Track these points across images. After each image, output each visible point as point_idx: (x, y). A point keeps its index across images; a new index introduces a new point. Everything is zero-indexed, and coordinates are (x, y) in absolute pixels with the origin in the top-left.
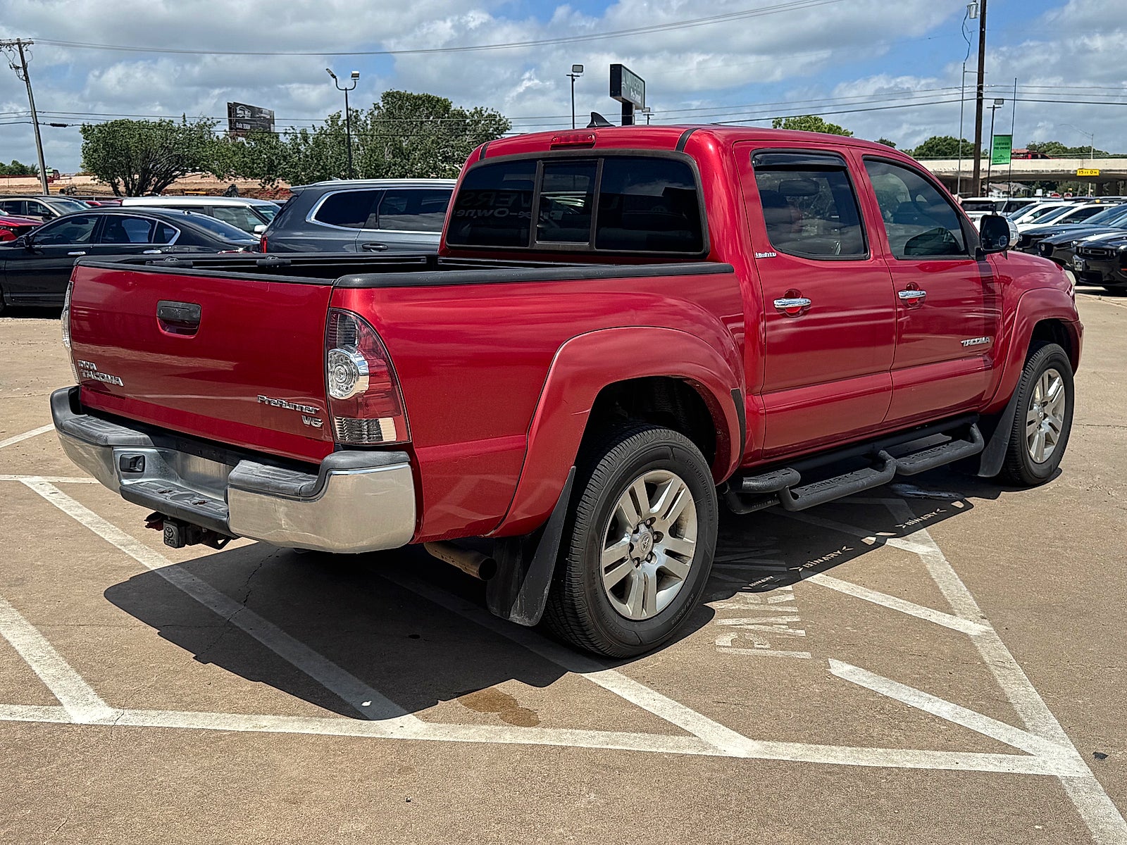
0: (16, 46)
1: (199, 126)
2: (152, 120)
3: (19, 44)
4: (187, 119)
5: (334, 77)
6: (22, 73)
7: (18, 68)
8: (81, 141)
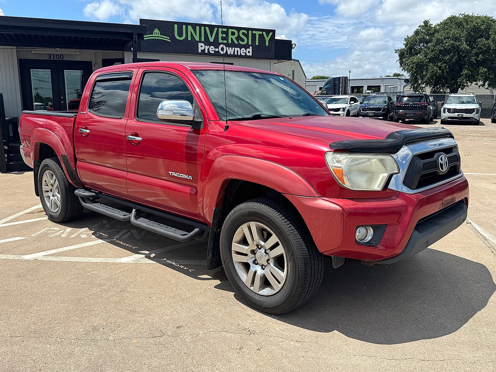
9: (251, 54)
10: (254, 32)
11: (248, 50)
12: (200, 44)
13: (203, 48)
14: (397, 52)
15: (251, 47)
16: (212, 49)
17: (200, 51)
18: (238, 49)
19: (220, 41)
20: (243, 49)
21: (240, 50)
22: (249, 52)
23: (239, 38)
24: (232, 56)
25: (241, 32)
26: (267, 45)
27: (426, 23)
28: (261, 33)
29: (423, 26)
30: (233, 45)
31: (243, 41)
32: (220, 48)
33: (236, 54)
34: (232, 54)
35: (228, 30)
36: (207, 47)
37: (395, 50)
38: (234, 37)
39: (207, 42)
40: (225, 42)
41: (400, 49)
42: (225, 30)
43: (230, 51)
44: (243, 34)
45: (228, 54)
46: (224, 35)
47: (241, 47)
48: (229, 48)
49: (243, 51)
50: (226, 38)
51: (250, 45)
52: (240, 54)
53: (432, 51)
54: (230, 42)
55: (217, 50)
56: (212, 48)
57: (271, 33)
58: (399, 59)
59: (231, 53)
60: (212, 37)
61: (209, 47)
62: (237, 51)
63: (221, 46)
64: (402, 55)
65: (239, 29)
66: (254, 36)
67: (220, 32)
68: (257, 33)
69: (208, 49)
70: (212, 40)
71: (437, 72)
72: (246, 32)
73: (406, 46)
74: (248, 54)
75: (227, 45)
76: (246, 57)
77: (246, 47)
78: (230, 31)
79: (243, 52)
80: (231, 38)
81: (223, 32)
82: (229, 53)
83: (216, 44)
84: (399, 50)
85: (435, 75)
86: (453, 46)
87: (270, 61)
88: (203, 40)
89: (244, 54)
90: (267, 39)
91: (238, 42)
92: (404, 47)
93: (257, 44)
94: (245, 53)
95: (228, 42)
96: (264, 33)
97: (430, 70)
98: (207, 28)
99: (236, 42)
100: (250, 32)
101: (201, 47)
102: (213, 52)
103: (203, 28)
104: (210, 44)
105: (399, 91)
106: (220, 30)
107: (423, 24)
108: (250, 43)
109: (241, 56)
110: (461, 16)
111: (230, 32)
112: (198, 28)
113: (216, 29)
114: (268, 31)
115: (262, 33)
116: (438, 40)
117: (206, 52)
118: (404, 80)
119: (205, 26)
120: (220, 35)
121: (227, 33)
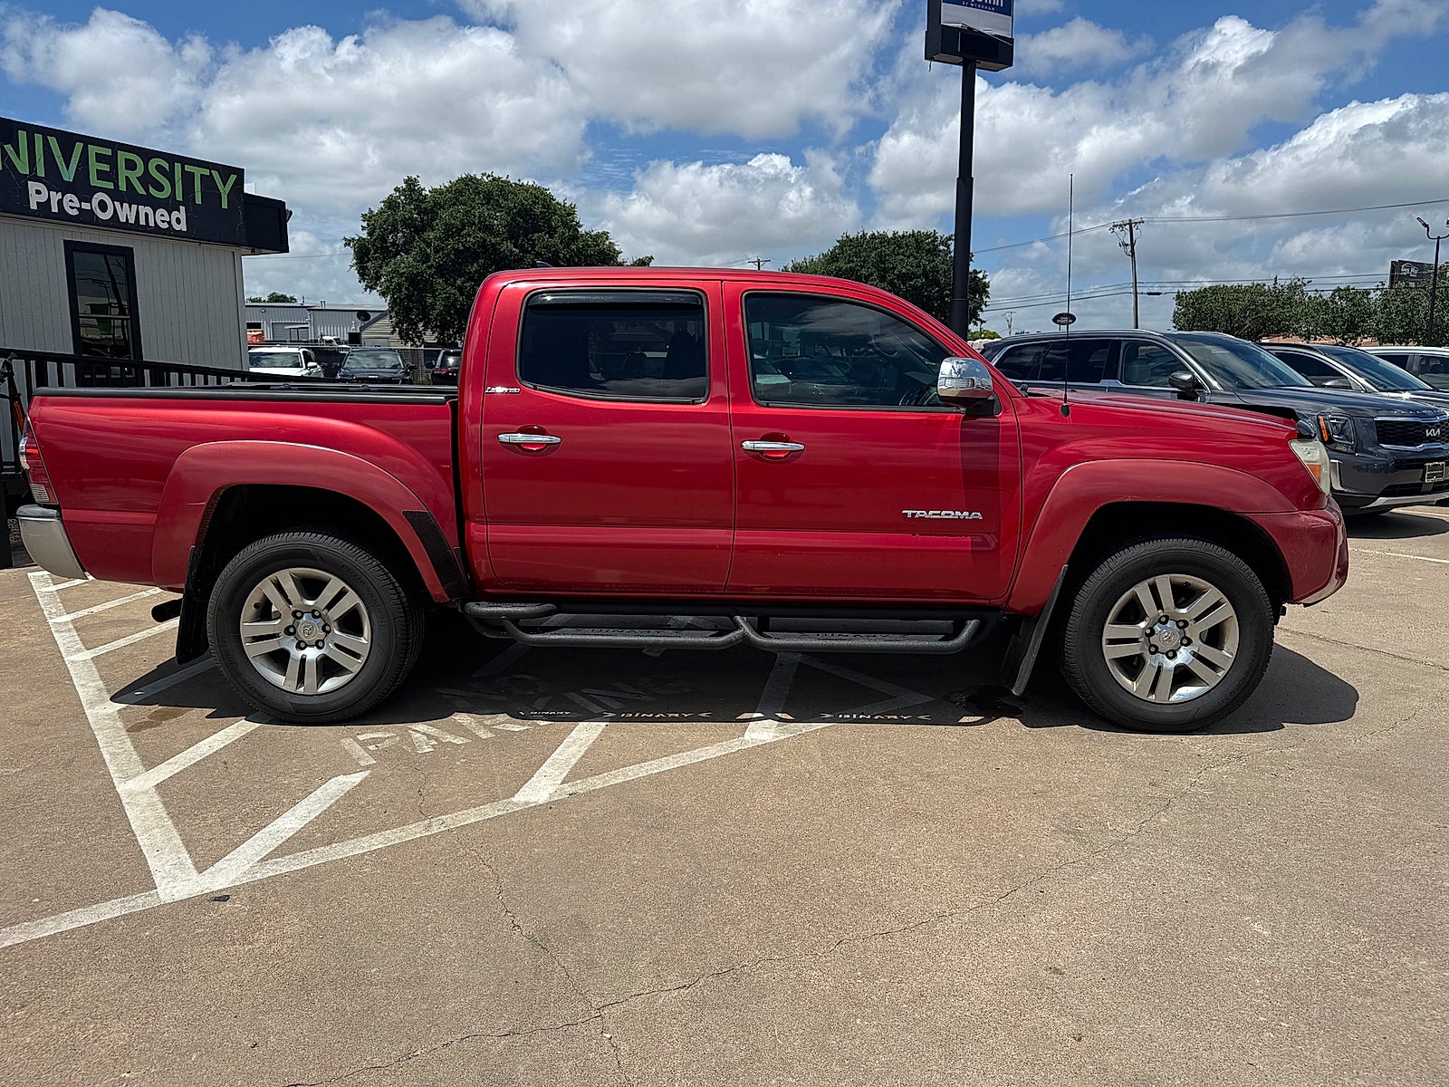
0: (1128, 227)
1: (1289, 287)
2: (1245, 284)
3: (1130, 224)
4: (1278, 281)
5: (1427, 226)
6: (1129, 248)
7: (1127, 245)
8: (1173, 306)
9: (183, 227)
10: (187, 168)
11: (175, 214)
12: (32, 186)
13: (43, 198)
14: (349, 245)
15: (182, 208)
16: (71, 203)
17: (34, 206)
18: (149, 210)
19: (94, 181)
20: (161, 211)
21: (154, 213)
22: (178, 221)
23: (146, 179)
24: (133, 228)
25: (153, 163)
26: (225, 206)
27: (411, 184)
28: (206, 172)
29: (404, 190)
30: (130, 197)
31: (160, 188)
32: (95, 202)
33: (142, 222)
34: (132, 221)
35: (115, 155)
36: (55, 197)
37: (345, 239)
38: (134, 176)
39: (53, 181)
40: (110, 186)
41: (357, 238)
42: (108, 152)
43: (126, 213)
44: (159, 168)
45: (121, 221)
46: (106, 168)
47: (155, 204)
48: (122, 206)
49: (161, 218)
50: (111, 176)
51: (180, 203)
52: (153, 225)
53: (437, 252)
54: (123, 187)
55: (86, 206)
56: (71, 201)
57: (233, 178)
58: (355, 261)
59: (127, 220)
60: (68, 168)
61: (63, 196)
62: (147, 215)
63: (99, 196)
64: (363, 253)
65: (147, 155)
66: (188, 179)
67: (92, 159)
68: (198, 172)
69: (60, 202)
70: (68, 175)
71: (456, 300)
72: (166, 165)
73: (369, 234)
74: (176, 227)
75: (116, 195)
76: (170, 232)
77: (171, 205)
78: (122, 156)
79: (163, 218)
80: (126, 177)
81: (100, 158)
82: (123, 220)
83: (82, 189)
84: (353, 239)
85: (454, 304)
86: (483, 244)
87: (233, 249)
88: (41, 173)
89: (165, 226)
90: (225, 191)
91: (147, 190)
92: (364, 235)
93: (198, 201)
94: (169, 223)
95: (116, 185)
96: (215, 174)
97: (440, 294)
98: (53, 141)
99: (141, 191)
100: (178, 166)
101: (37, 194)
102: (75, 212)
103: (38, 138)
104: (65, 188)
105: (313, 339)
106: (93, 150)
107: (404, 186)
108: (179, 197)
109: (157, 230)
110: (485, 178)
111: (121, 160)
112: (22, 135)
113: (79, 146)
114: (226, 171)
115: (210, 173)
116: (448, 227)
117: (55, 209)
118: (356, 313)
119: (46, 132)
120: (94, 166)
121: (112, 160)
